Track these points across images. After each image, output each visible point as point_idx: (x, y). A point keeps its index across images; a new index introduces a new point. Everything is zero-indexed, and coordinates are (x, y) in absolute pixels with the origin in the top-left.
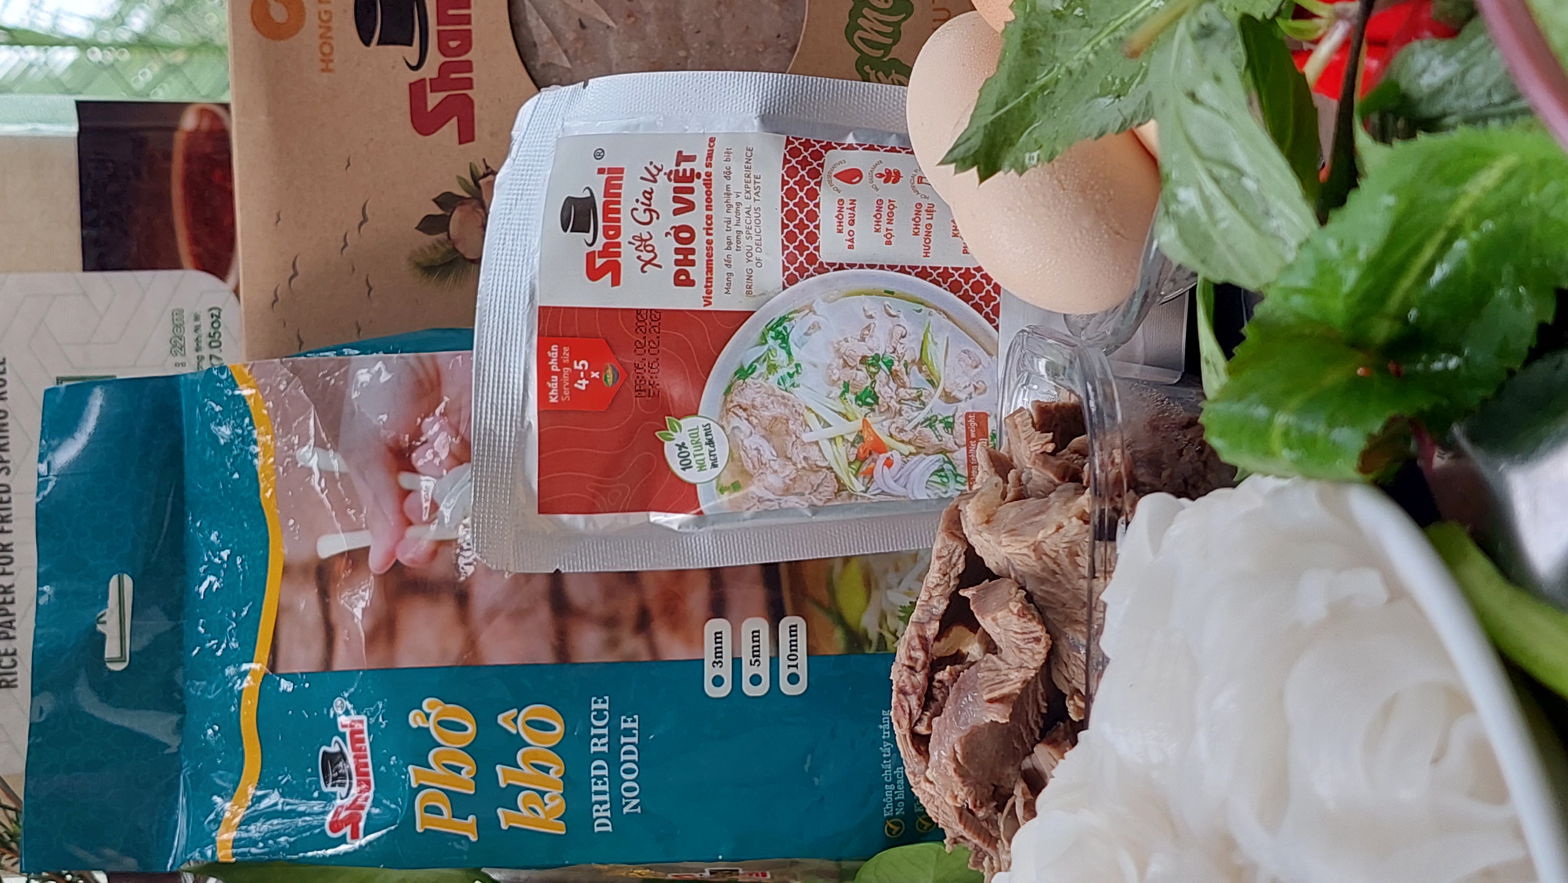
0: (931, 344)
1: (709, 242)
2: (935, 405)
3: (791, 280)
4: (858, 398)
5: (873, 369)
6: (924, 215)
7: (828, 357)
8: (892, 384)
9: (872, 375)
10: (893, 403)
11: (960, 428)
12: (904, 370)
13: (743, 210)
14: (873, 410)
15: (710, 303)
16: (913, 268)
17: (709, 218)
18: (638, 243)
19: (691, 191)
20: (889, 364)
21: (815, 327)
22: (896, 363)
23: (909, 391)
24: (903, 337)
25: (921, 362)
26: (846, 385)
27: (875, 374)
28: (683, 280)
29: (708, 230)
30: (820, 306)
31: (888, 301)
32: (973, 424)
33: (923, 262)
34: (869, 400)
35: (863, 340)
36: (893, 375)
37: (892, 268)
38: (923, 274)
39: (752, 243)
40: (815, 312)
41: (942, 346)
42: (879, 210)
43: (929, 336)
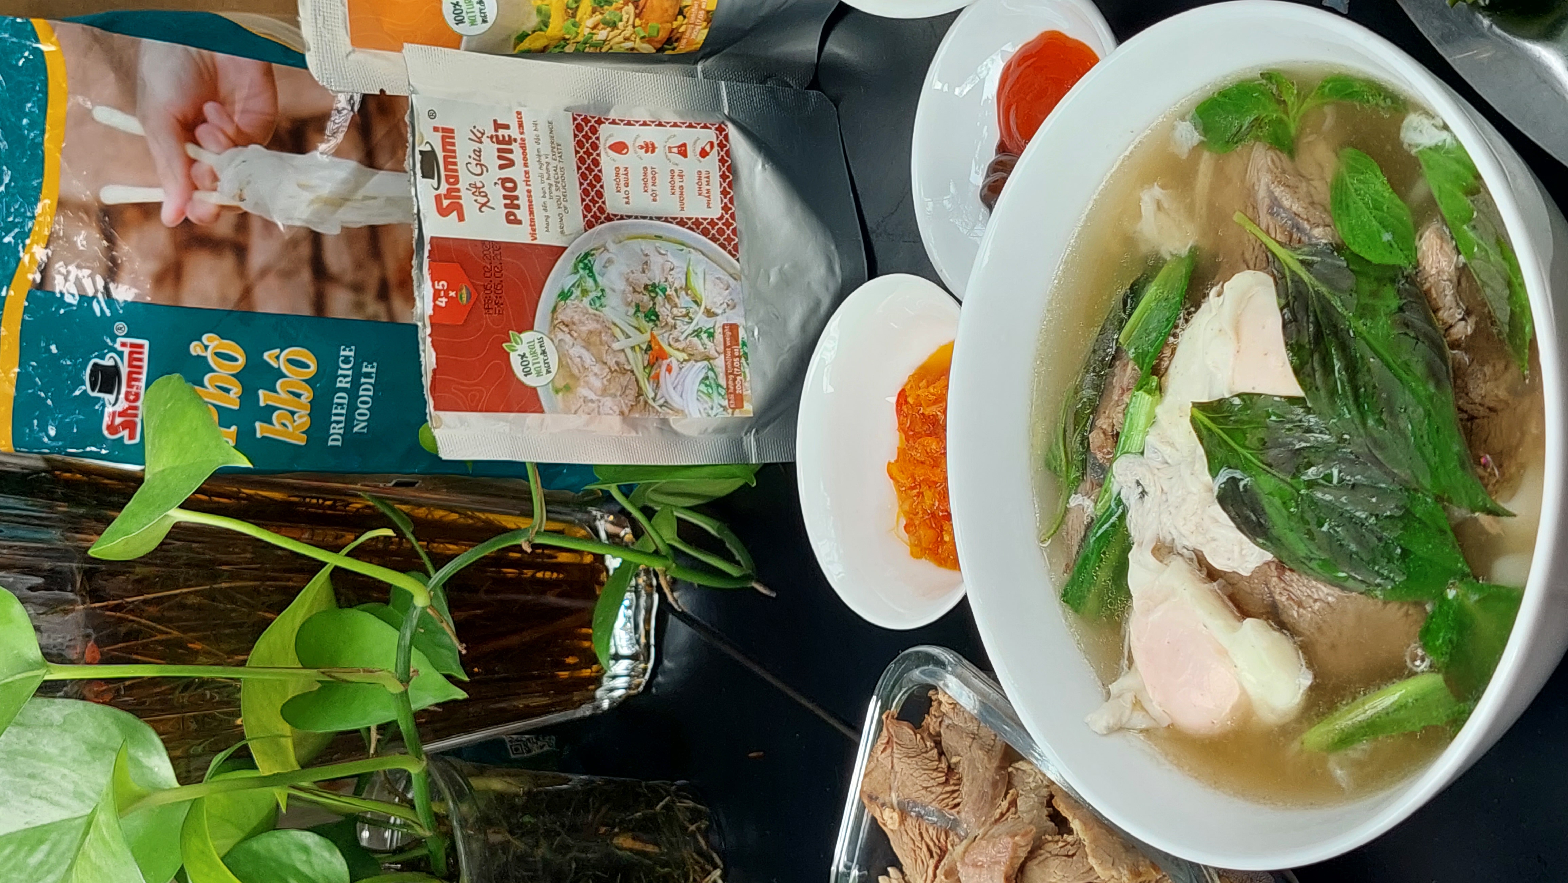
0: (693, 274)
1: (529, 191)
2: (700, 320)
3: (590, 225)
4: (646, 316)
5: (653, 295)
6: (677, 179)
7: (621, 285)
8: (667, 305)
9: (653, 299)
10: (670, 320)
11: (719, 337)
12: (675, 294)
13: (550, 168)
14: (656, 325)
15: (536, 239)
16: (675, 219)
17: (527, 172)
18: (474, 190)
19: (511, 151)
20: (664, 290)
21: (610, 261)
22: (668, 289)
23: (681, 310)
24: (672, 270)
25: (687, 288)
26: (637, 306)
27: (655, 297)
28: (513, 220)
29: (527, 181)
30: (612, 247)
31: (658, 243)
32: (728, 333)
33: (680, 214)
34: (653, 318)
35: (644, 272)
36: (668, 298)
37: (659, 219)
38: (682, 223)
39: (559, 193)
40: (608, 251)
41: (701, 275)
42: (645, 174)
43: (691, 268)
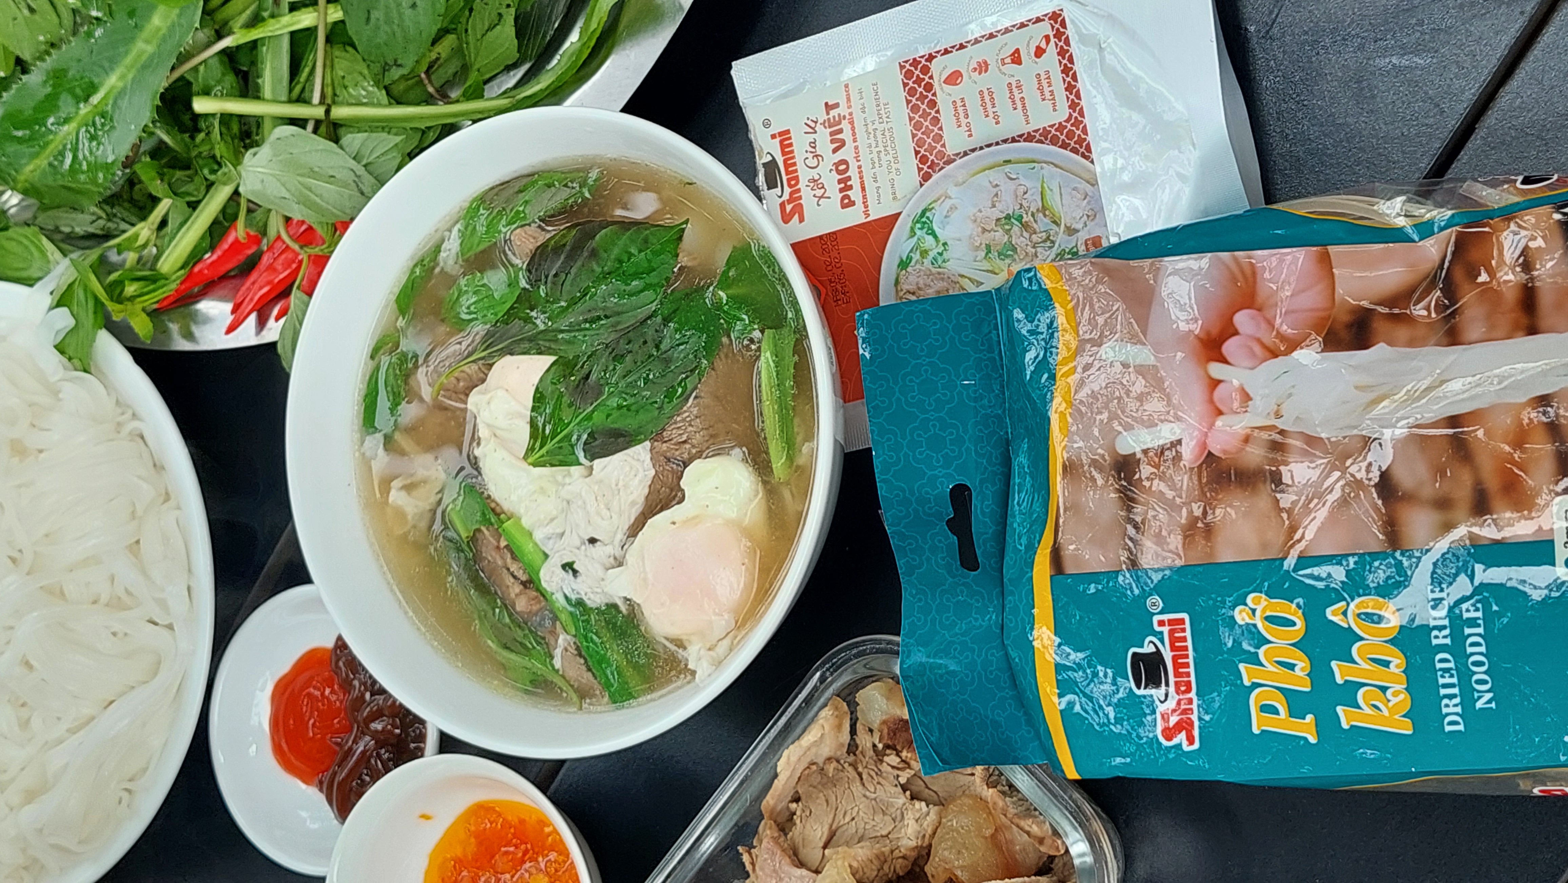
0: (1048, 191)
1: (860, 167)
2: (1063, 241)
3: (926, 177)
4: (1001, 254)
5: (1007, 227)
6: (1016, 92)
7: (970, 229)
8: (1025, 234)
9: (1008, 232)
12: (1032, 219)
13: (879, 133)
14: (1014, 260)
15: (869, 215)
16: (1021, 136)
17: (856, 148)
18: (812, 185)
19: (840, 131)
20: (1020, 218)
21: (953, 208)
22: (1025, 216)
23: (1040, 235)
24: (1025, 193)
25: (1044, 209)
26: (988, 247)
27: (1010, 229)
28: (847, 203)
29: (857, 158)
30: (953, 191)
31: (1008, 168)
33: (1026, 129)
34: (1010, 253)
35: (994, 206)
36: (1025, 226)
37: (1005, 141)
38: (1029, 138)
39: (890, 157)
40: (950, 198)
41: (1056, 190)
42: (983, 99)
43: (1045, 185)
